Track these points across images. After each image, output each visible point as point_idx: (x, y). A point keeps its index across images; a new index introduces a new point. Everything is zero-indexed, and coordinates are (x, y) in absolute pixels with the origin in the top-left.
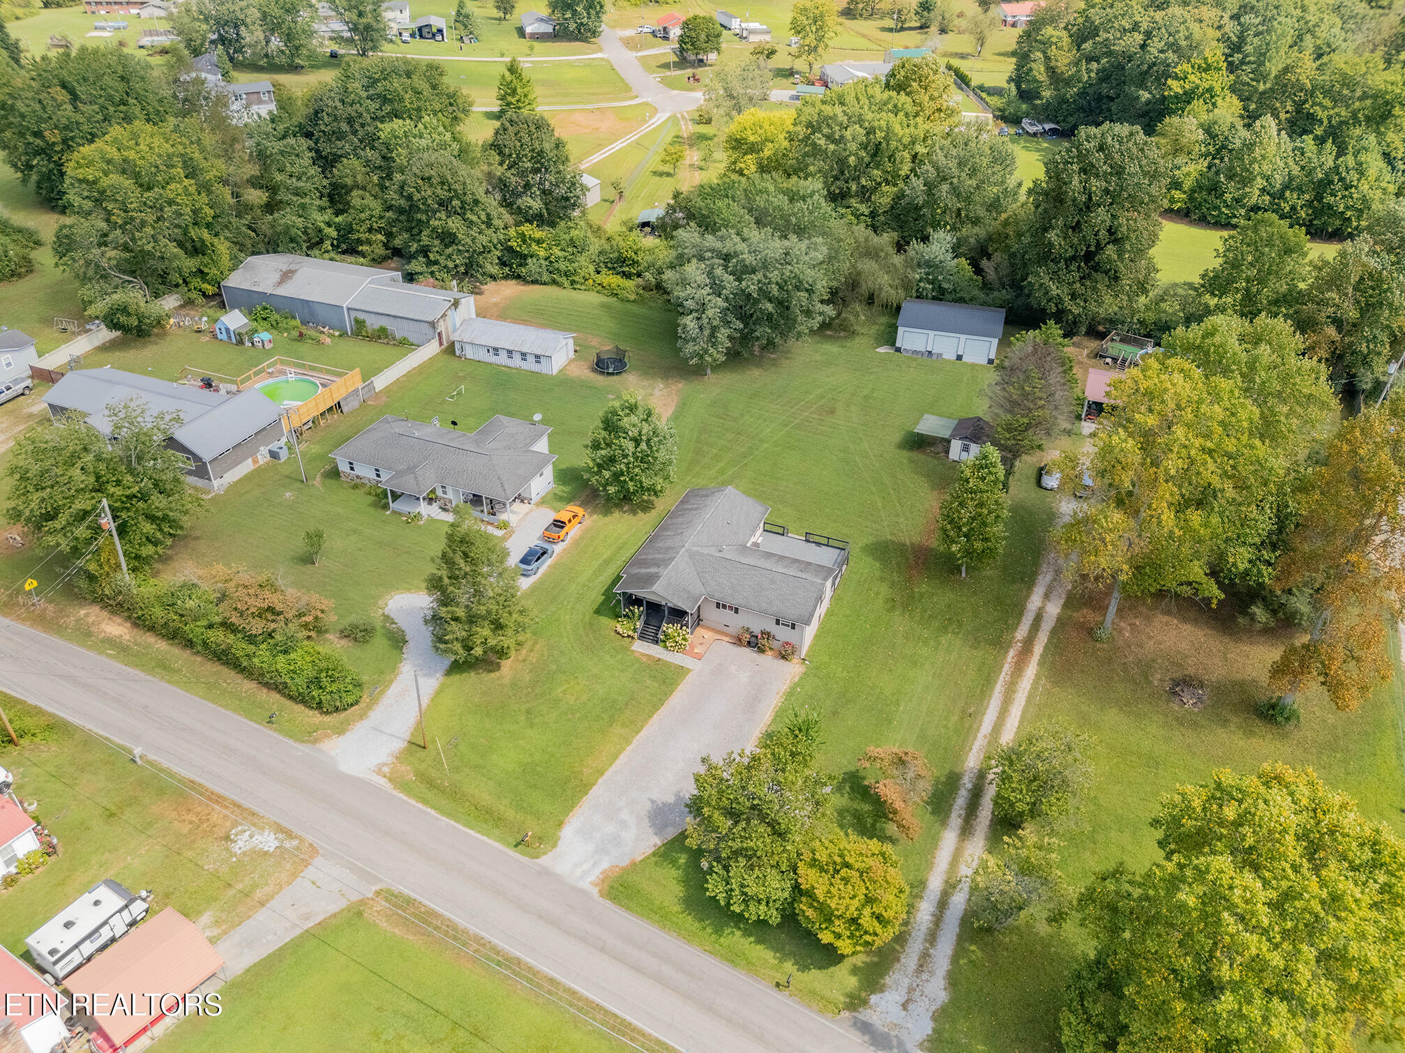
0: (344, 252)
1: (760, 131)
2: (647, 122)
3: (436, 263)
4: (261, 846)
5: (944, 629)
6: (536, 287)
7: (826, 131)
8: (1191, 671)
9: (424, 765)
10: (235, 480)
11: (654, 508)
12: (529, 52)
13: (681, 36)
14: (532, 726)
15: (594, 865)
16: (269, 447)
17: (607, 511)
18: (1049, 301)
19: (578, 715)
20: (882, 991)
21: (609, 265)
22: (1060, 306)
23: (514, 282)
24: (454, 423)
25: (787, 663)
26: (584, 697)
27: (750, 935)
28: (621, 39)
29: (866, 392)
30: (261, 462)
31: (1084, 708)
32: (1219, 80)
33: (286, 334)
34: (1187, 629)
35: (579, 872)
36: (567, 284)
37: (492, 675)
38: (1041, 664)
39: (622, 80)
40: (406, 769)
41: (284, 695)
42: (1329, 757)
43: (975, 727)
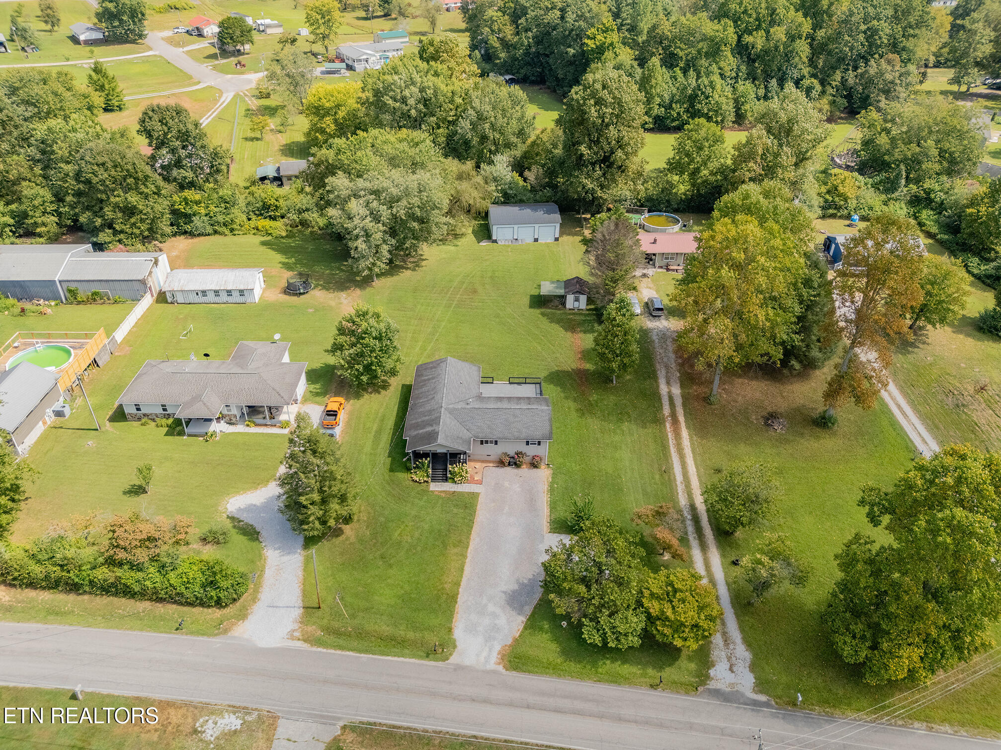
0: (20, 236)
1: (332, 99)
2: (218, 101)
3: (122, 232)
4: (228, 728)
5: (620, 420)
6: (202, 238)
7: (391, 93)
8: (769, 409)
9: (325, 621)
10: (33, 442)
11: (390, 385)
12: (90, 55)
13: (220, 32)
14: (391, 566)
15: (490, 650)
16: (52, 409)
17: (358, 396)
18: (586, 193)
19: (419, 549)
20: (714, 666)
21: (257, 212)
22: (594, 195)
23: (182, 237)
24: (206, 355)
25: (538, 470)
26: (417, 534)
27: (617, 660)
28: (163, 39)
29: (490, 274)
30: (49, 423)
31: (725, 448)
32: (614, 37)
33: (6, 313)
34: (754, 383)
35: (482, 659)
36: (227, 232)
37: (340, 538)
38: (688, 428)
39: (181, 71)
40: (313, 629)
41: (181, 604)
42: (862, 439)
43: (672, 478)
